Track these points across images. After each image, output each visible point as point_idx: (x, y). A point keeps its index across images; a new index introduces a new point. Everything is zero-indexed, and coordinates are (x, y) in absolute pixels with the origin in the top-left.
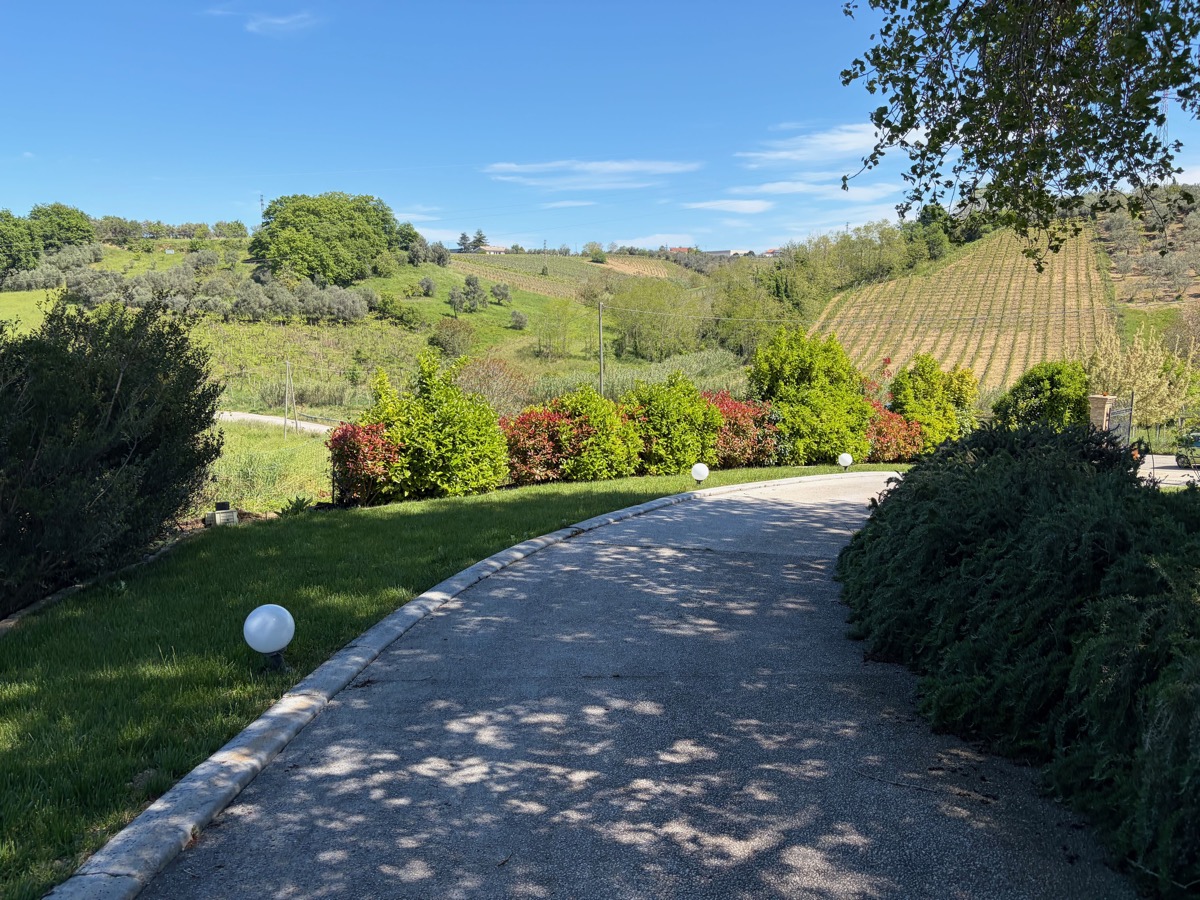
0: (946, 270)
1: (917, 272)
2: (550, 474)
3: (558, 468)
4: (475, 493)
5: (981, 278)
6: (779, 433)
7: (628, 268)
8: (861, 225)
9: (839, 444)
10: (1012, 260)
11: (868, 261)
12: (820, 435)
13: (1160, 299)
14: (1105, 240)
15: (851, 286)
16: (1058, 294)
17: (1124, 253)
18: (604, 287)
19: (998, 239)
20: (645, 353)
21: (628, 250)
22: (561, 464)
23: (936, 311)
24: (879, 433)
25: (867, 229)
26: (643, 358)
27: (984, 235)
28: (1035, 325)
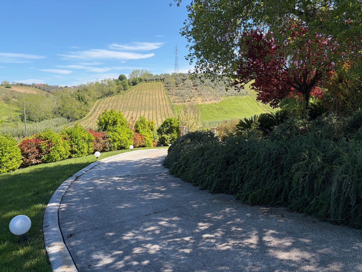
0: (129, 93)
1: (121, 94)
2: (38, 161)
3: (41, 159)
4: (11, 171)
5: (138, 96)
6: (110, 141)
7: (21, 90)
8: (103, 79)
9: (126, 143)
10: (146, 91)
11: (106, 90)
12: (120, 141)
13: (181, 102)
14: (167, 87)
15: (102, 98)
16: (158, 100)
17: (171, 90)
18: (12, 97)
19: (141, 85)
20: (33, 119)
21: (20, 84)
22: (42, 157)
23: (127, 105)
24: (135, 139)
25: (105, 81)
26: (32, 121)
27: (137, 84)
28: (153, 109)
